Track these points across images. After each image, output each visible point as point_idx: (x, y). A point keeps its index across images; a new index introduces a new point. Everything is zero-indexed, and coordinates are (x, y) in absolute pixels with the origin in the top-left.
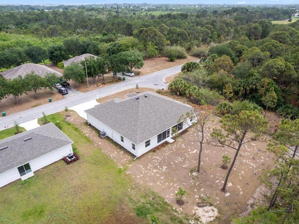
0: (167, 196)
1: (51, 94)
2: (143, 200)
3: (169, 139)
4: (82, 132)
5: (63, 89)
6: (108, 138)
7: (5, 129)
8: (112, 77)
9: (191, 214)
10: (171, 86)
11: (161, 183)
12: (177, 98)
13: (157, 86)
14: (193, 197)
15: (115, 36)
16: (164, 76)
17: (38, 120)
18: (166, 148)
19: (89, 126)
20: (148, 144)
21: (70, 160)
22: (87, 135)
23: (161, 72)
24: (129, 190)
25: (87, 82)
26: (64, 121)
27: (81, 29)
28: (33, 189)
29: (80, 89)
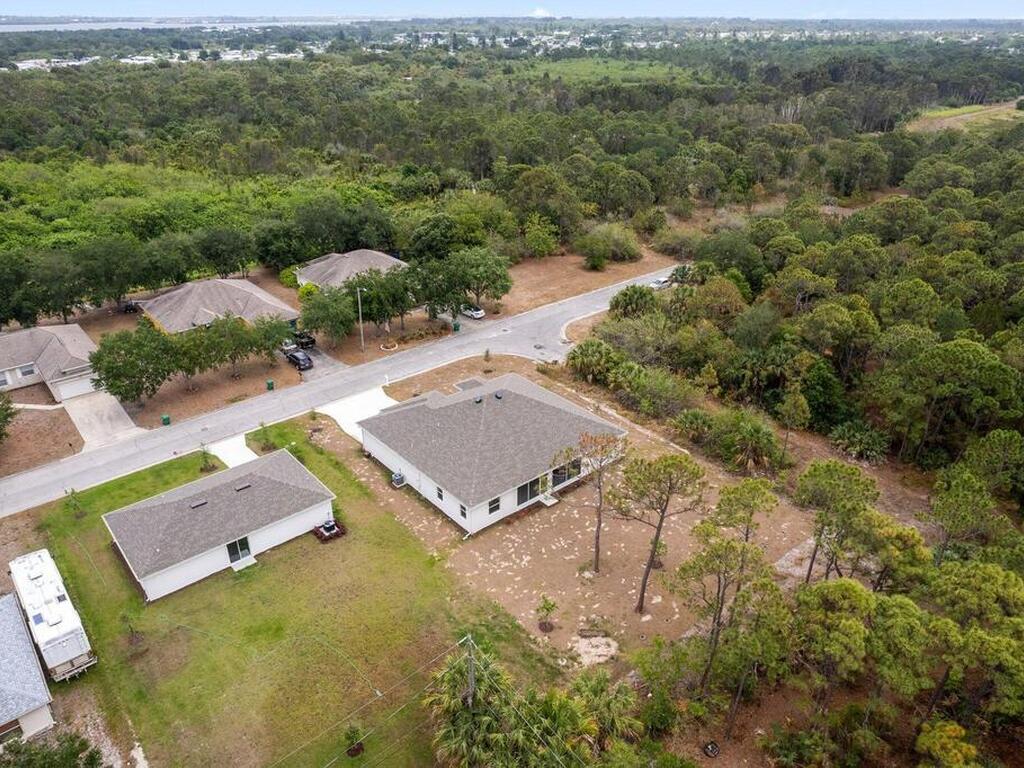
0: (523, 614)
1: (272, 367)
2: (473, 619)
3: (546, 497)
4: (351, 472)
5: (300, 355)
6: (409, 489)
7: (175, 457)
8: (425, 321)
9: (563, 649)
10: (573, 358)
11: (513, 588)
12: (586, 388)
13: (540, 351)
14: (574, 619)
15: (438, 175)
16: (567, 320)
17: (246, 438)
18: (536, 518)
19: (366, 459)
20: (494, 506)
21: (327, 534)
22: (363, 479)
23: (560, 304)
24: (448, 599)
25: (360, 335)
26: (307, 442)
27: (339, 145)
28: (258, 588)
29: (342, 353)
